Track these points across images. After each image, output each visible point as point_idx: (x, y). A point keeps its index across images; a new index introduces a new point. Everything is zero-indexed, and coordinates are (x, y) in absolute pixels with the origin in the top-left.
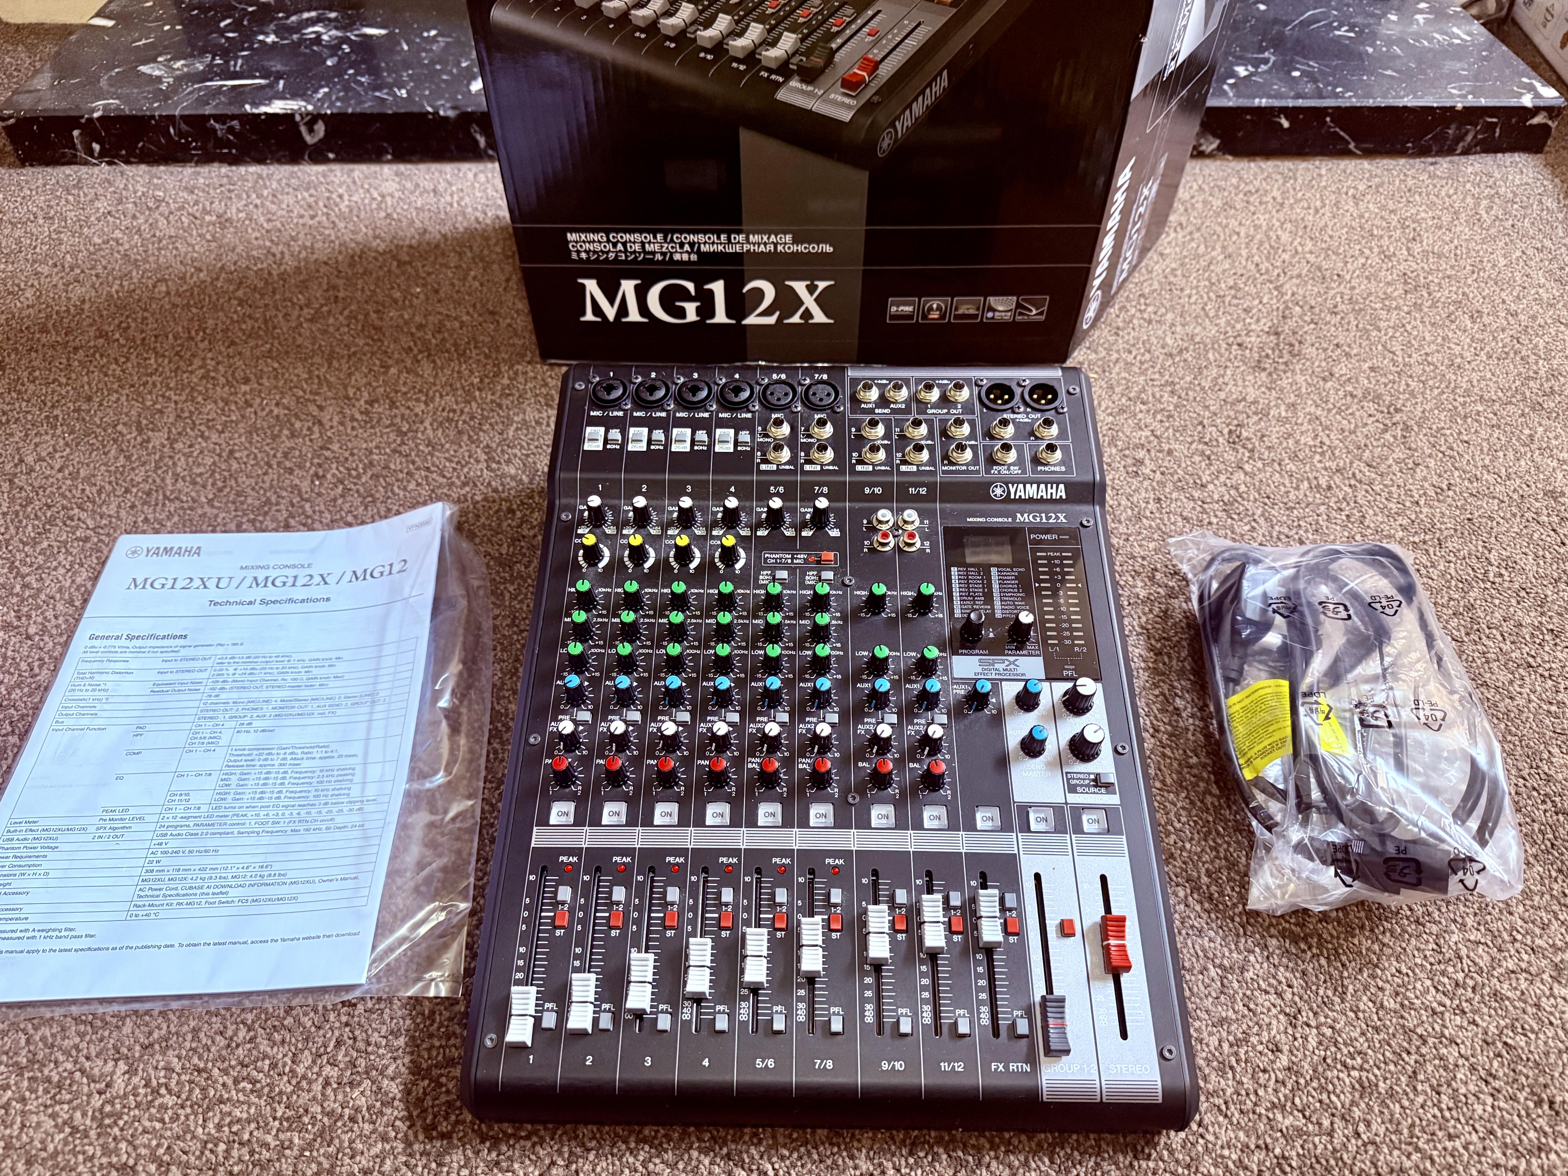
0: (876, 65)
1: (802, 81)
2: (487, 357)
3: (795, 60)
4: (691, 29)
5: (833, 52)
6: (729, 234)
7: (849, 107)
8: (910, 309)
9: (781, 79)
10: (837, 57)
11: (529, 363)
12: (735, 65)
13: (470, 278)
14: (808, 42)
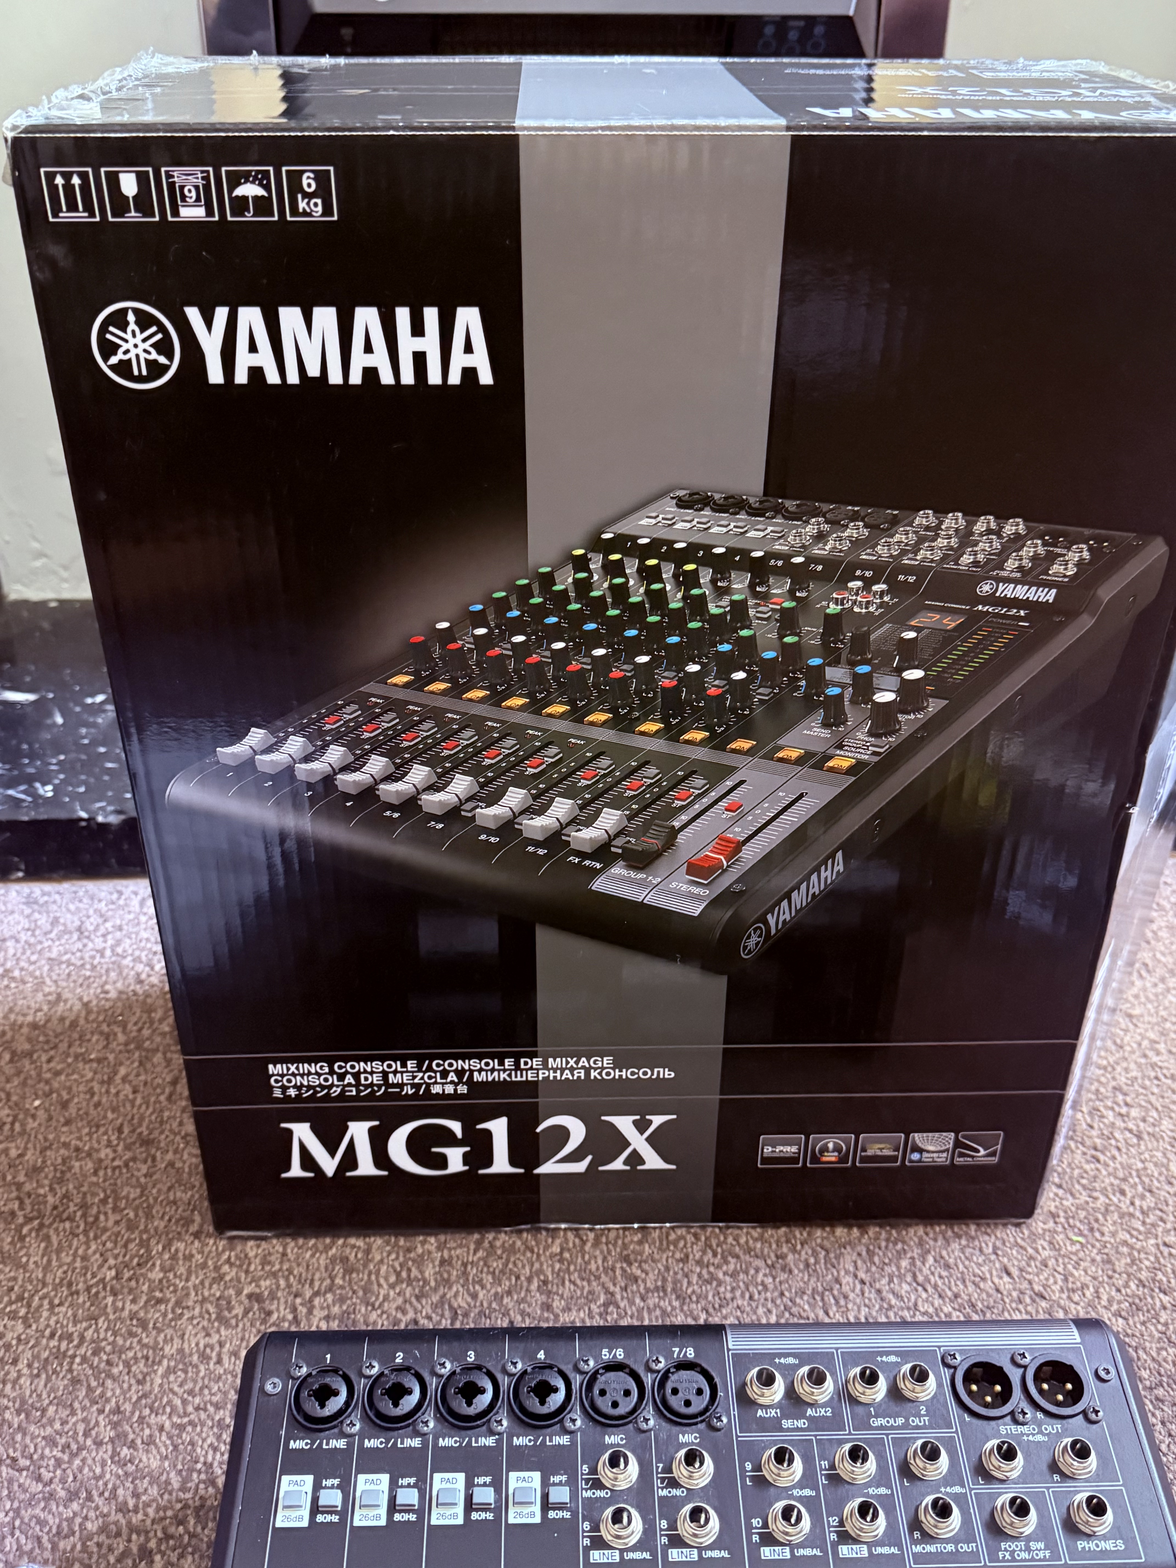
0: (739, 846)
1: (630, 867)
2: (131, 1226)
3: (619, 842)
4: (469, 806)
5: (674, 833)
6: (517, 1057)
7: (697, 898)
8: (794, 1149)
9: (598, 866)
10: (681, 838)
11: (197, 1235)
12: (531, 849)
13: (118, 1079)
14: (639, 821)
